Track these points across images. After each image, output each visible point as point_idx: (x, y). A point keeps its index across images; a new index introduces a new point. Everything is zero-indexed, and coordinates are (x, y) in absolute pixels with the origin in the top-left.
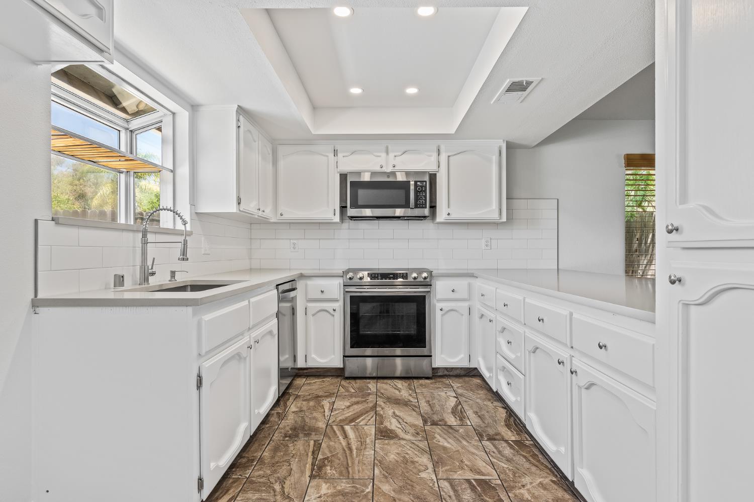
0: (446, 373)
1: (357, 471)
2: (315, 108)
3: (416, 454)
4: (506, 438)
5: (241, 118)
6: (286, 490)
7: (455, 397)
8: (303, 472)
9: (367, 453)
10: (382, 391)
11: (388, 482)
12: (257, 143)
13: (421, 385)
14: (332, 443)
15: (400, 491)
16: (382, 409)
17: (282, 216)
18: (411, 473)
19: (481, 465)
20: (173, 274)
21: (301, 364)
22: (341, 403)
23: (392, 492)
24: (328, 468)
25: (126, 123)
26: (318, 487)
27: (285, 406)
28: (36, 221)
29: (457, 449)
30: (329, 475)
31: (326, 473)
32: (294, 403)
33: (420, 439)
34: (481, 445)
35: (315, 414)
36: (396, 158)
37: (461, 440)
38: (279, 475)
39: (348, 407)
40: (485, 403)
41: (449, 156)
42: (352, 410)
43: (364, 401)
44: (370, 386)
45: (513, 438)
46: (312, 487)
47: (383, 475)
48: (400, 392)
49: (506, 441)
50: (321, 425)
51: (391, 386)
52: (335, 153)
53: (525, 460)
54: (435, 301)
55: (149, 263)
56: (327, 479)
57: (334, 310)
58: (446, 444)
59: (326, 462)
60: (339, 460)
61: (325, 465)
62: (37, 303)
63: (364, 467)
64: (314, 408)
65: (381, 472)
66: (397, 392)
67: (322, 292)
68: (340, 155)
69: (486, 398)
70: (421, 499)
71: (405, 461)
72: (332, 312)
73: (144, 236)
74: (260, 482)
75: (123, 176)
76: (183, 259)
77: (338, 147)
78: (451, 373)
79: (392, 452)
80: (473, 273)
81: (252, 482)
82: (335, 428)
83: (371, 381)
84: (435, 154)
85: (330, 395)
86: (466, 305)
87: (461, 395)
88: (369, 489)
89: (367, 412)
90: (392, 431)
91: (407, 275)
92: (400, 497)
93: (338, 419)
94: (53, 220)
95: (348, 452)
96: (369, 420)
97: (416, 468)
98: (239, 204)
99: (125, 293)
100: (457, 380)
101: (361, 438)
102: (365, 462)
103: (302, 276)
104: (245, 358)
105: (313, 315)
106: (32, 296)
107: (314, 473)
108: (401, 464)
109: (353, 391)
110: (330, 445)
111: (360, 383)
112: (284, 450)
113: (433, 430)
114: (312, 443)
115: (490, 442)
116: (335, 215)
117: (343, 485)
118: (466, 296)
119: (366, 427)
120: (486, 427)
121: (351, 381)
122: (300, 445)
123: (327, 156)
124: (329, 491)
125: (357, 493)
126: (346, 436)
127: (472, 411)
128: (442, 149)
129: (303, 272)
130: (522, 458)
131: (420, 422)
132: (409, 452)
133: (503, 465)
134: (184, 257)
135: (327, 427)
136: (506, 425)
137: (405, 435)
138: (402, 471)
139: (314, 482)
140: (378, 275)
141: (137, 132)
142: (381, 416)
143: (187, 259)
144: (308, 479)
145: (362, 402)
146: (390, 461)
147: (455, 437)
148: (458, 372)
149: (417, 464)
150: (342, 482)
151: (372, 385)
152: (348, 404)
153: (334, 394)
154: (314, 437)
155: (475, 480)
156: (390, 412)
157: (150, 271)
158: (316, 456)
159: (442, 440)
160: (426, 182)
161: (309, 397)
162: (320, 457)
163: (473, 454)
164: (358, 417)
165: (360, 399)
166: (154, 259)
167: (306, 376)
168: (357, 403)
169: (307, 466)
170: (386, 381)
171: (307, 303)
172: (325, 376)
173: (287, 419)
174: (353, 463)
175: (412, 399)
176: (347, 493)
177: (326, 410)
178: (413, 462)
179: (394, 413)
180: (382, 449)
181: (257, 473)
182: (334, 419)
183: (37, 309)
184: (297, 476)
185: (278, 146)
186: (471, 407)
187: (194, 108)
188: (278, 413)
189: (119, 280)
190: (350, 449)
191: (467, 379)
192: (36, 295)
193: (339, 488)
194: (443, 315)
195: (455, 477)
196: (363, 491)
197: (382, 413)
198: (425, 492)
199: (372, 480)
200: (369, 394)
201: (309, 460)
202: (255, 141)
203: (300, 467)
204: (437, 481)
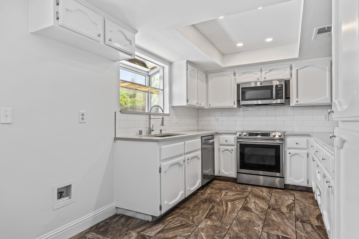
0: (294, 188)
1: (226, 220)
2: (223, 55)
3: (257, 220)
4: (313, 223)
5: (189, 65)
6: (194, 220)
7: (293, 200)
8: (203, 215)
9: (233, 214)
10: (254, 191)
11: (237, 227)
12: (197, 75)
13: (276, 192)
14: (219, 208)
15: (242, 231)
16: (250, 199)
17: (210, 106)
18: (250, 226)
19: (289, 231)
20: (161, 131)
21: (216, 174)
22: (231, 193)
23: (237, 231)
24: (214, 216)
25: (148, 73)
26: (207, 222)
27: (206, 190)
28: (115, 112)
29: (280, 222)
30: (213, 219)
31: (212, 218)
32: (210, 190)
33: (262, 214)
34: (295, 223)
35: (217, 196)
36: (267, 74)
37: (284, 218)
38: (193, 214)
39: (233, 195)
40: (310, 206)
41: (297, 70)
42: (235, 196)
43: (242, 194)
44: (248, 188)
45: (317, 224)
46: (204, 221)
47: (237, 224)
48: (263, 193)
49: (312, 225)
50: (218, 200)
51: (259, 190)
52: (235, 74)
53: (317, 235)
54: (286, 149)
55: (151, 126)
56: (211, 220)
57: (232, 150)
58: (275, 219)
59: (214, 214)
60: (220, 214)
61: (213, 215)
62: (116, 139)
63: (229, 219)
64: (218, 193)
65: (236, 222)
66: (261, 193)
67: (226, 141)
68: (237, 75)
69: (313, 204)
70: (250, 236)
71: (250, 221)
72: (231, 151)
73: (150, 116)
74: (185, 215)
75: (147, 93)
76: (162, 125)
77: (236, 72)
78: (297, 189)
79: (245, 216)
80: (310, 134)
81: (183, 214)
82: (223, 202)
83: (250, 186)
84: (289, 70)
85: (227, 189)
86: (306, 151)
87: (298, 200)
88: (228, 227)
89: (242, 199)
90: (249, 208)
91: (270, 135)
92: (240, 233)
93: (226, 199)
94: (120, 112)
95: (225, 212)
96: (241, 202)
97: (253, 225)
98: (188, 102)
99: (143, 137)
100: (299, 192)
101: (233, 208)
102: (231, 217)
103: (217, 134)
104: (182, 165)
105: (223, 152)
106: (114, 137)
107: (207, 216)
108: (247, 222)
109: (239, 189)
110: (218, 208)
111: (244, 186)
112: (199, 206)
113: (272, 212)
114: (211, 206)
115: (301, 223)
116: (234, 104)
117: (217, 223)
118: (305, 146)
119: (238, 205)
120: (303, 216)
121: (240, 185)
122: (206, 206)
123: (231, 76)
124: (211, 224)
125: (222, 227)
126: (227, 206)
127: (299, 208)
128: (293, 66)
129: (217, 132)
130: (316, 233)
131: (266, 207)
132: (253, 218)
133: (302, 234)
134: (162, 124)
135: (220, 201)
136: (316, 218)
137: (256, 212)
138: (246, 225)
139: (206, 220)
140: (254, 134)
141: (151, 76)
142: (248, 202)
143: (164, 125)
144: (204, 218)
145: (241, 194)
146: (242, 220)
147: (282, 217)
148: (301, 188)
149: (255, 223)
150: (217, 222)
151: (249, 188)
152: (234, 194)
153: (229, 189)
154: (213, 204)
155: (282, 236)
156: (253, 201)
157: (152, 129)
158: (210, 211)
159: (274, 217)
160: (282, 85)
161: (217, 189)
162: (212, 211)
163: (288, 226)
164: (236, 200)
165: (241, 193)
166: (153, 125)
167: (219, 180)
168: (239, 194)
169: (206, 213)
170: (258, 187)
171: (220, 146)
172: (228, 181)
173: (204, 195)
174: (225, 217)
175: (267, 197)
176: (218, 226)
177: (223, 195)
178: (253, 222)
179: (255, 201)
180: (241, 214)
181: (185, 212)
182: (225, 199)
183: (116, 141)
184: (200, 216)
185: (208, 74)
186: (300, 206)
187: (171, 64)
188: (202, 193)
189: (141, 132)
190: (226, 211)
191: (306, 193)
192: (115, 136)
193: (215, 224)
194: (291, 156)
195: (272, 232)
196: (225, 227)
197: (248, 200)
198: (253, 234)
199: (230, 225)
200: (246, 192)
201: (207, 211)
202: (196, 74)
203: (202, 213)
204: (262, 232)
